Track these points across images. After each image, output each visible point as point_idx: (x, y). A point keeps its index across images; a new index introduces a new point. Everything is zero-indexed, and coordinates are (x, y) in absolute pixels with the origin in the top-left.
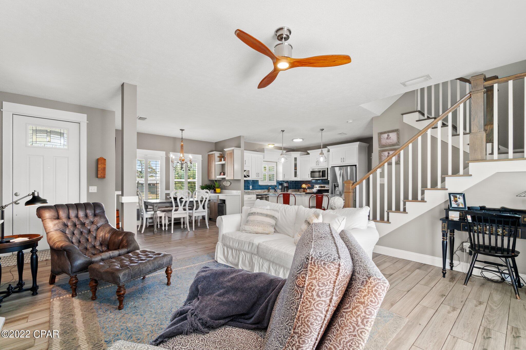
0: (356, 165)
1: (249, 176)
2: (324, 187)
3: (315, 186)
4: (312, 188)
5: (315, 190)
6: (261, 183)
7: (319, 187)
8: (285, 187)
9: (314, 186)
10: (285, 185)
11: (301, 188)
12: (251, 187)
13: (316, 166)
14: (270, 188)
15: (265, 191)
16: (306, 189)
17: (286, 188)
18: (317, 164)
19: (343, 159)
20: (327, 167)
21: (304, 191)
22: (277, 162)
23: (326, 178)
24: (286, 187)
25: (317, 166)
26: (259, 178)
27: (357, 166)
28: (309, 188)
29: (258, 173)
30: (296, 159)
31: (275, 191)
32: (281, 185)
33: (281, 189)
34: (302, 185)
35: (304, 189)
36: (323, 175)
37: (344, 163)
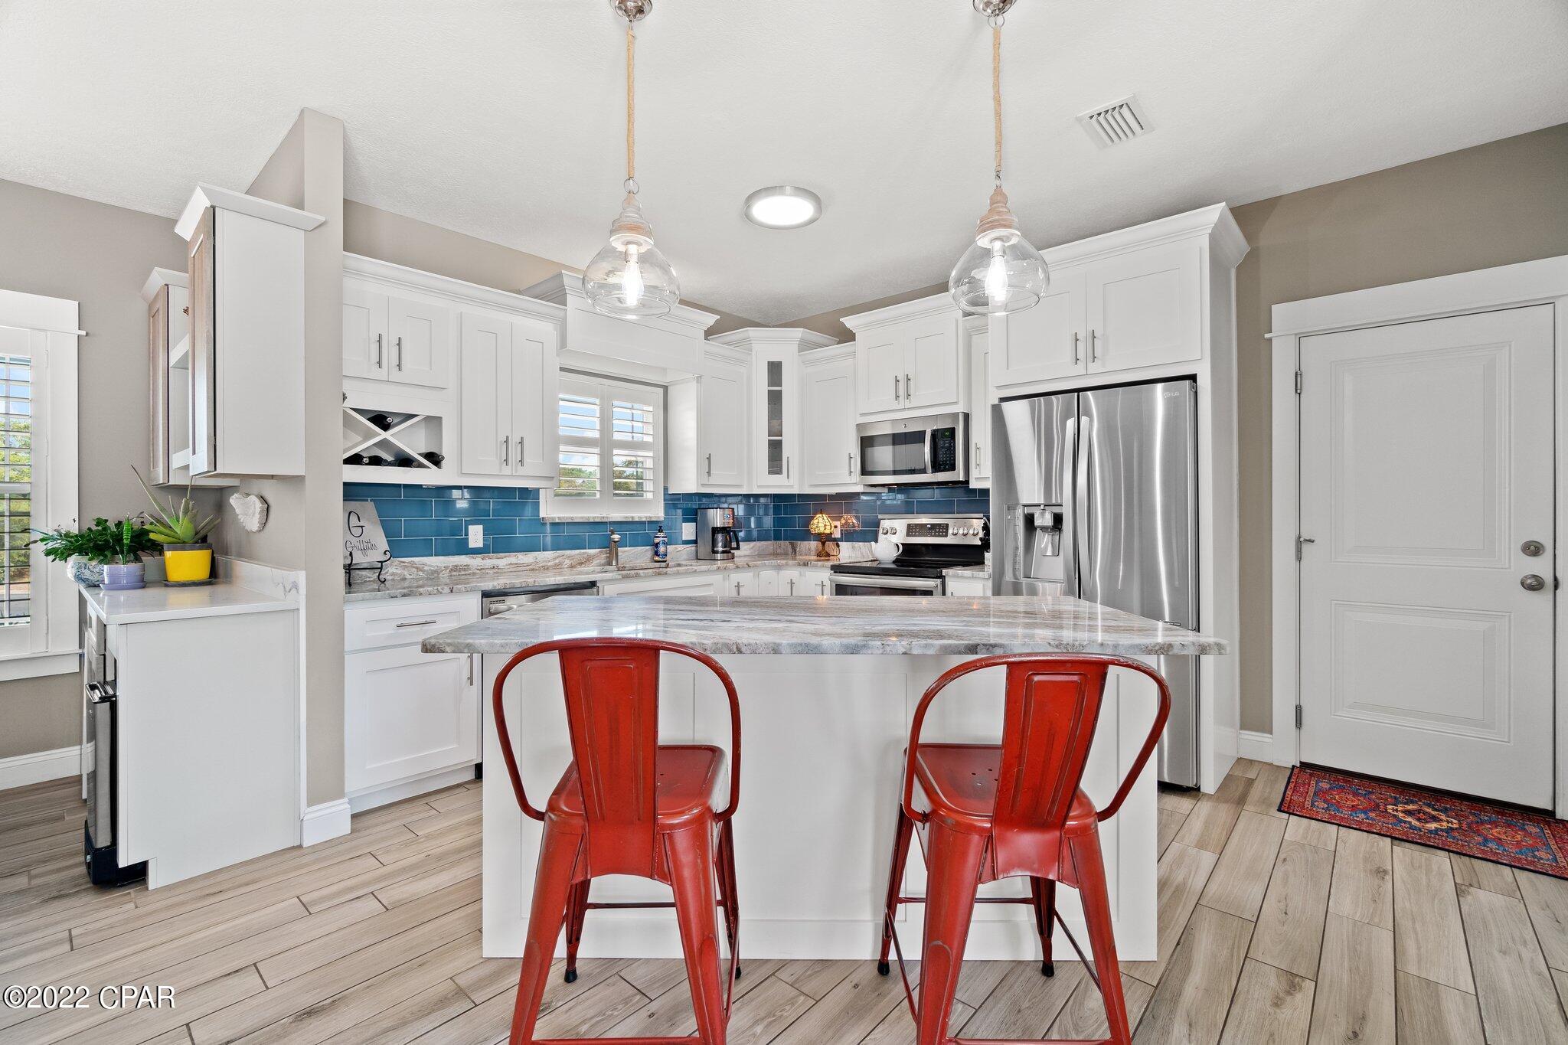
0: (1193, 378)
1: (434, 459)
2: (942, 529)
3: (886, 524)
4: (870, 532)
5: (886, 548)
6: (549, 510)
7: (911, 530)
8: (715, 530)
9: (878, 525)
10: (718, 518)
11: (806, 535)
12: (476, 536)
13: (895, 405)
14: (616, 537)
15: (589, 559)
16: (835, 540)
17: (720, 537)
18: (902, 392)
19: (1088, 345)
20: (960, 409)
21: (823, 555)
22: (666, 388)
23: (959, 475)
24: (724, 530)
25: (903, 403)
26: (521, 471)
27: (1204, 382)
28: (849, 535)
29: (515, 439)
30: (775, 370)
31: (656, 553)
32: (695, 520)
33: (695, 542)
34: (815, 521)
35: (824, 538)
36: (943, 459)
37: (1093, 368)
